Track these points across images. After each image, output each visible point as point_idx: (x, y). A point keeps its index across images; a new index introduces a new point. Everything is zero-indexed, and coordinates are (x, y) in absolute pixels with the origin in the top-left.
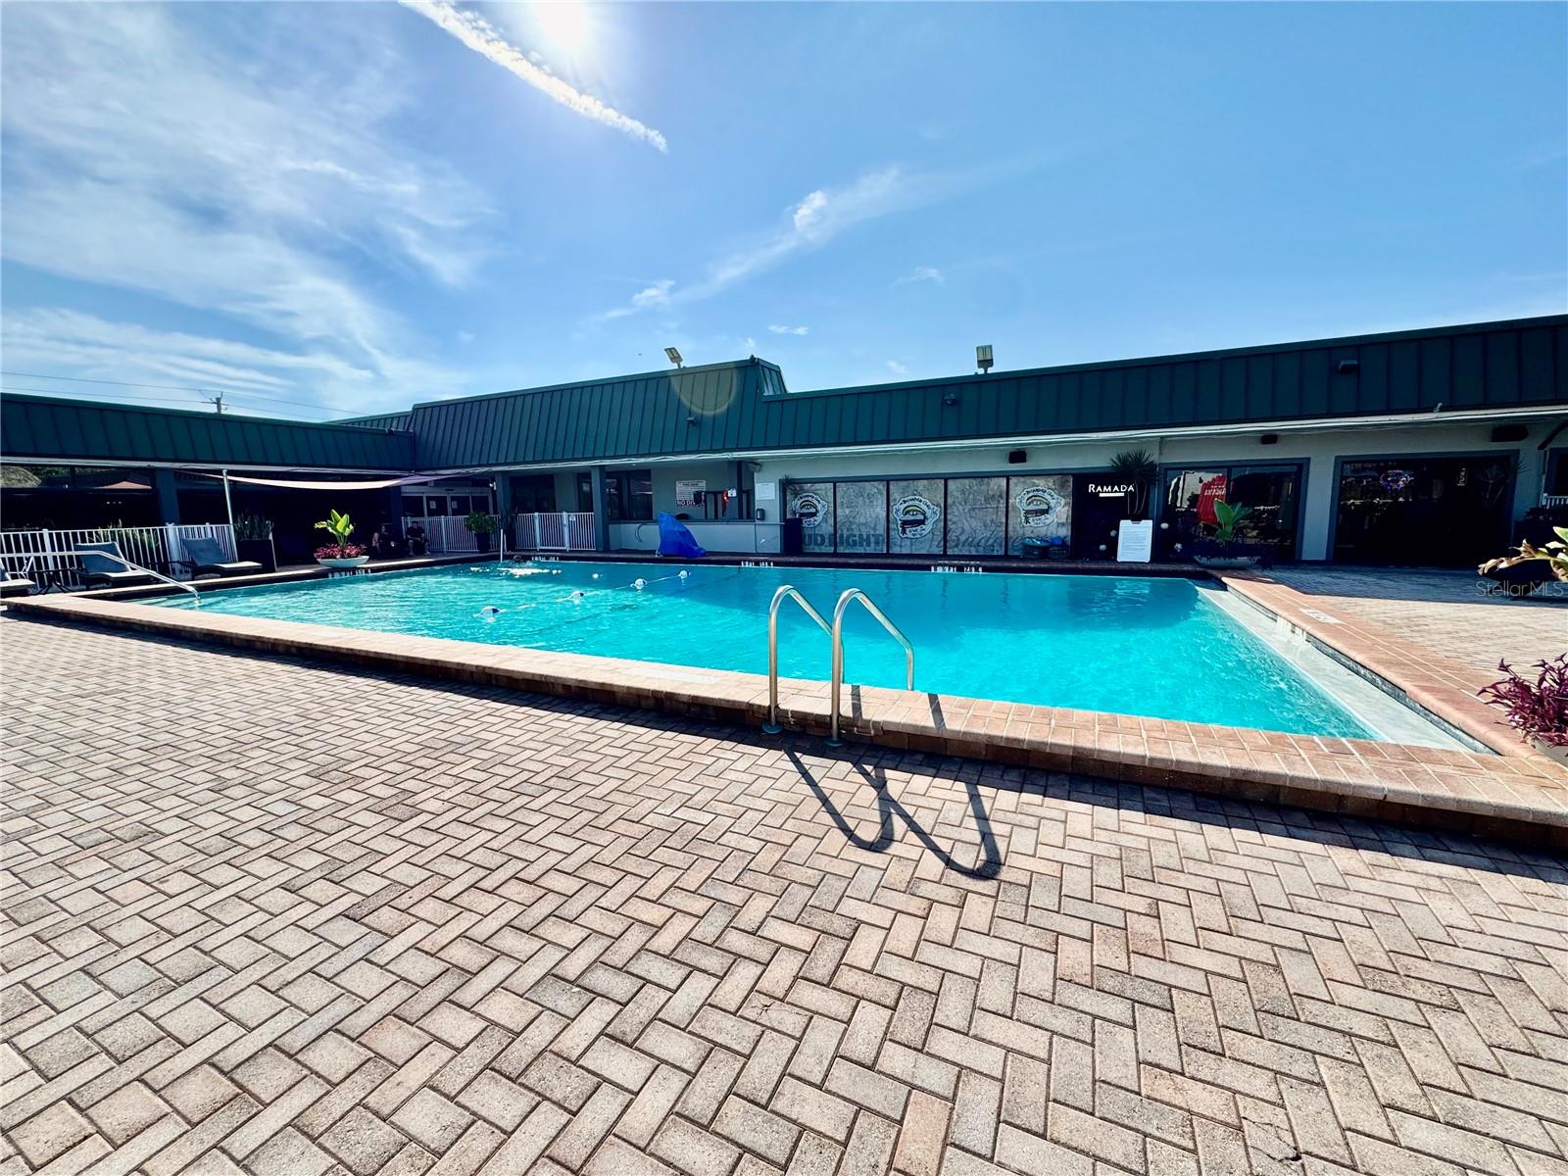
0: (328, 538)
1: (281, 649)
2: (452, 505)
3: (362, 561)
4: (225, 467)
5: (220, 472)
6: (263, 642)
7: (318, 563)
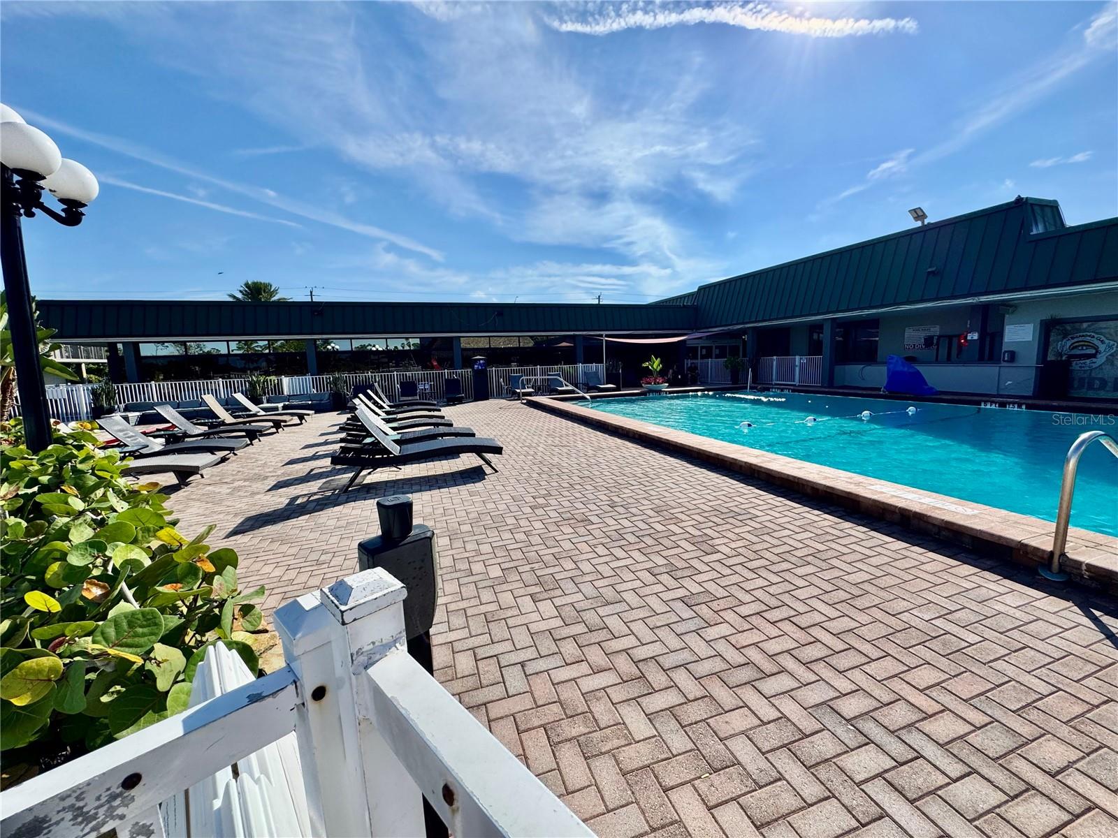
0: (648, 372)
1: (631, 435)
2: (715, 352)
3: (665, 387)
4: (604, 333)
5: (601, 336)
6: (623, 430)
7: (642, 387)
